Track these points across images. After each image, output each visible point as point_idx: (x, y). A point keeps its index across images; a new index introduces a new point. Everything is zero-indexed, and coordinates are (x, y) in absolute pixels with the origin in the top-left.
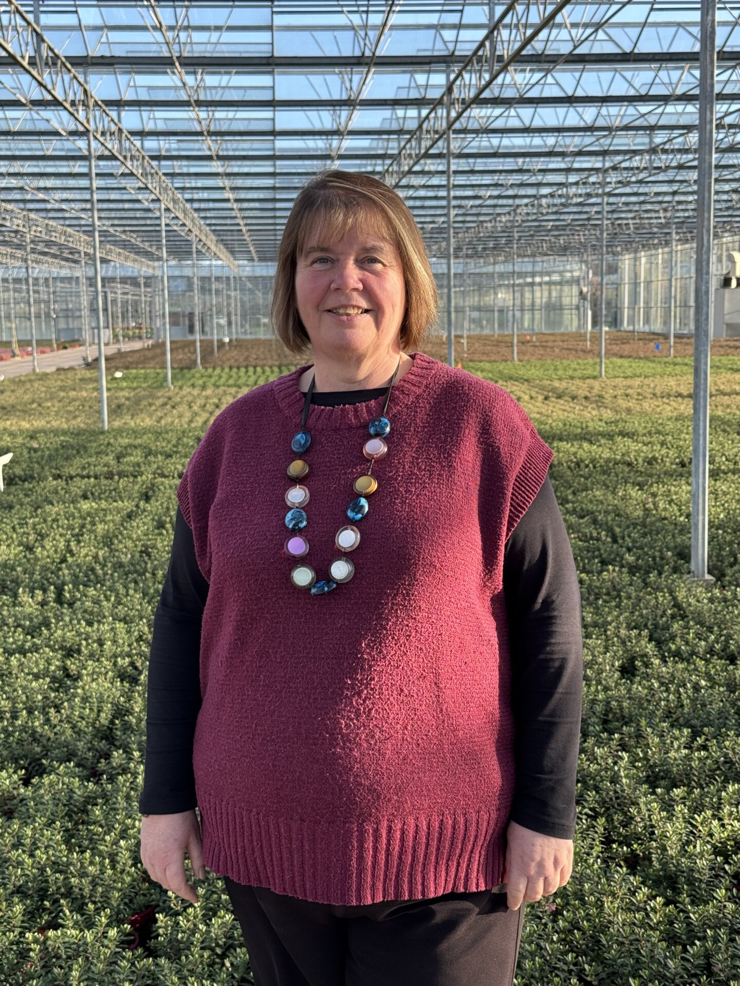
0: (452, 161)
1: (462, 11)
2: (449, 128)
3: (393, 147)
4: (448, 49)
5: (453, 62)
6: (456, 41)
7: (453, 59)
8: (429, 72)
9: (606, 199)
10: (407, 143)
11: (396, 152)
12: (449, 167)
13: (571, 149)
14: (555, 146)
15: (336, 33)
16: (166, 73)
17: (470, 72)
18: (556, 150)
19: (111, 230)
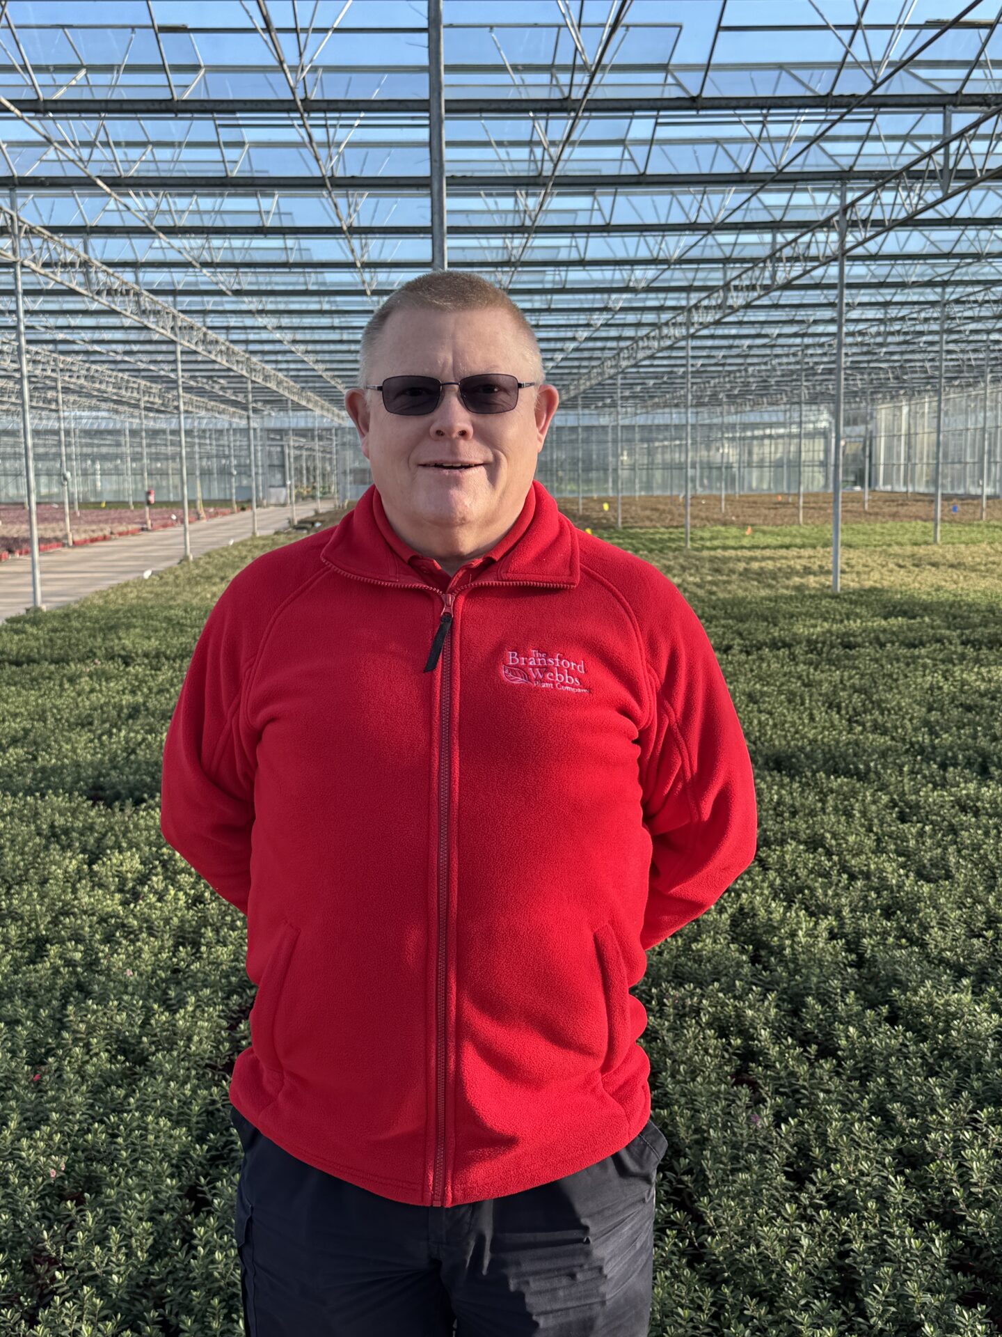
0: (846, 292)
1: (872, 121)
2: (843, 255)
3: (715, 277)
4: (836, 163)
5: (849, 179)
6: (859, 154)
7: (851, 175)
8: (794, 191)
9: (945, 337)
10: (745, 272)
11: (721, 283)
12: (841, 299)
13: (914, 279)
14: (888, 276)
15: (697, 147)
16: (479, 195)
17: (896, 189)
18: (889, 280)
19: (324, 374)
